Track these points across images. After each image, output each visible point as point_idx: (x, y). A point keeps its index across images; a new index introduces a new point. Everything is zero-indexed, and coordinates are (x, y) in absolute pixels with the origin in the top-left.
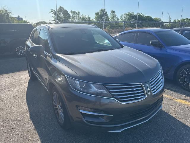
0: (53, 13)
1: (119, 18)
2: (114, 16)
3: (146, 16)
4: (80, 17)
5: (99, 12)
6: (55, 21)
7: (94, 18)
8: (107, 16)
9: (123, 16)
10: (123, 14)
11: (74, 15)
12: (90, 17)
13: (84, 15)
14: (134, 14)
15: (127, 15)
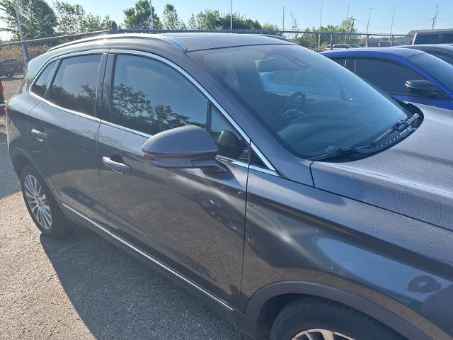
0: (3, 7)
1: (187, 25)
2: (173, 20)
3: (247, 21)
4: (85, 22)
5: (134, 7)
7: (124, 23)
8: (155, 17)
9: (196, 19)
10: (195, 14)
11: (65, 14)
13: (95, 16)
14: (220, 13)
15: (204, 16)
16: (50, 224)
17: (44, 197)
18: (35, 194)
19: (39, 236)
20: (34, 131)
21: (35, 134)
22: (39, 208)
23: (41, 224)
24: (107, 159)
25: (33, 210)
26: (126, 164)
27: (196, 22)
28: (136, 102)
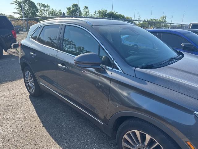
0: (16, 4)
1: (93, 15)
2: (87, 13)
3: (119, 15)
5: (71, 6)
6: (19, 13)
7: (66, 13)
8: (80, 12)
9: (97, 13)
10: (97, 11)
11: (42, 8)
12: (61, 11)
13: (54, 9)
14: (108, 11)
15: (100, 12)
16: (34, 91)
17: (32, 80)
18: (29, 78)
19: (29, 95)
20: (31, 53)
21: (31, 54)
22: (30, 84)
23: (30, 91)
24: (59, 65)
25: (27, 85)
26: (67, 67)
27: (97, 14)
28: (70, 45)
